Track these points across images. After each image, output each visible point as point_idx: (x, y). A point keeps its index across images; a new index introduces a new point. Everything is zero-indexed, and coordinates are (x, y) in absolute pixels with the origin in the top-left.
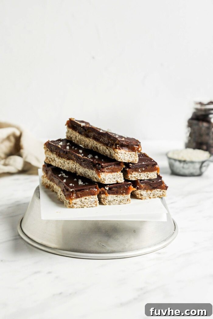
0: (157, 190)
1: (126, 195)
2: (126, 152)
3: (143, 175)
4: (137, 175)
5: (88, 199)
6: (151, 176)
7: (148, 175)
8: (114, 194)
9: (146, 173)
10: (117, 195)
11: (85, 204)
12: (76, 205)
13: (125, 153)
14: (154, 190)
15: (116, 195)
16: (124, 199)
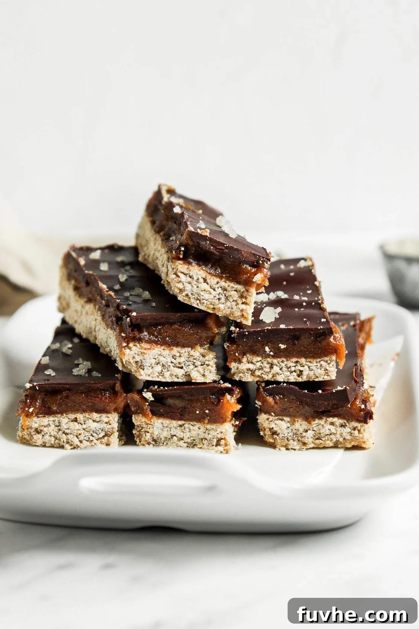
0: (331, 420)
1: (214, 426)
2: (209, 277)
3: (283, 365)
4: (259, 364)
5: (82, 422)
6: (312, 373)
7: (302, 369)
8: (173, 418)
9: (295, 360)
10: (183, 422)
11: (70, 437)
12: (40, 436)
13: (205, 280)
14: (321, 418)
15: (180, 423)
16: (206, 436)
